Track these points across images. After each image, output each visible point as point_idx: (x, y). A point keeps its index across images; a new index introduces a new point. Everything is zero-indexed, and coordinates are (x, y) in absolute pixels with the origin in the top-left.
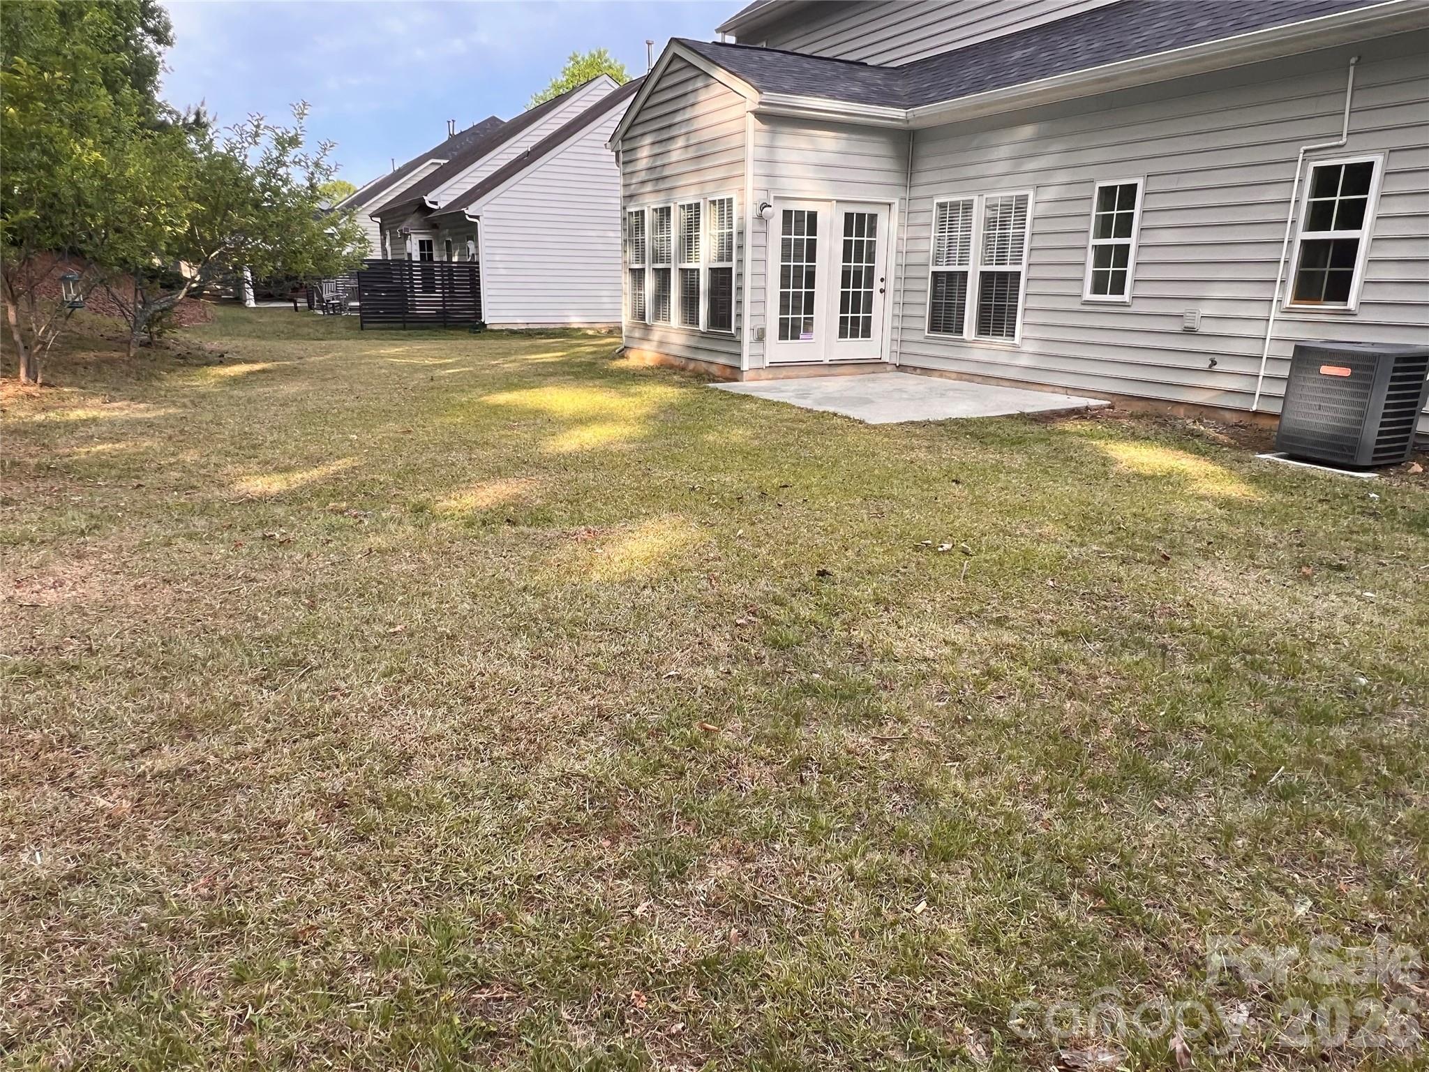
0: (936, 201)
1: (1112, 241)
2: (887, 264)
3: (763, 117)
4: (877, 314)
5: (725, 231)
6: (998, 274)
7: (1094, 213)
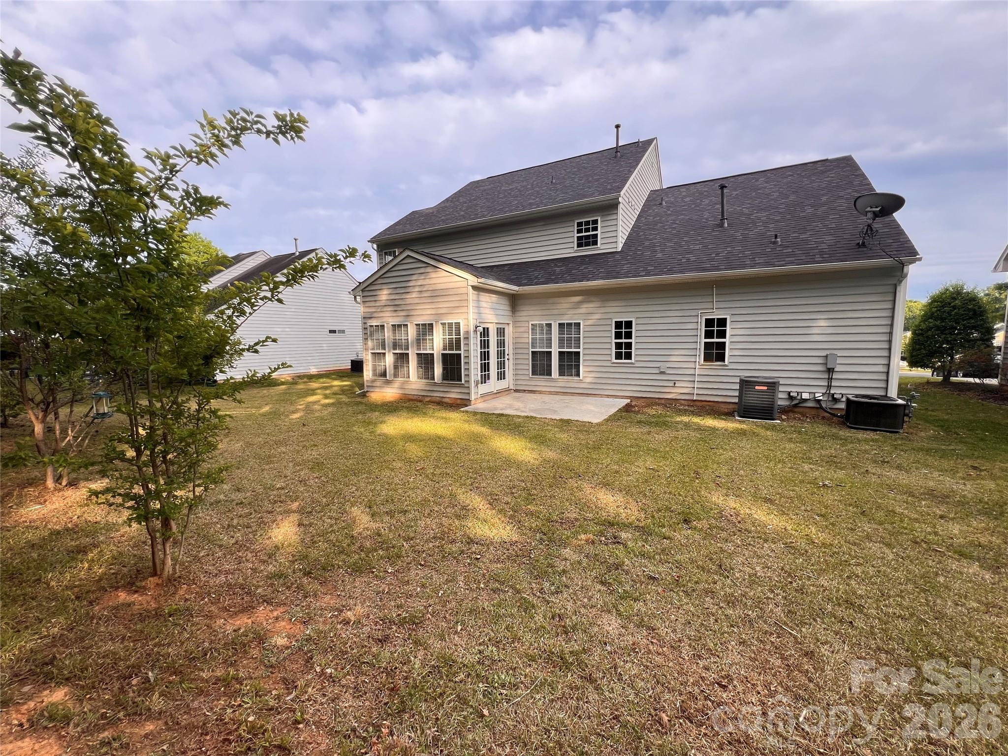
0: (531, 323)
1: (623, 340)
2: (509, 349)
3: (475, 288)
4: (506, 369)
5: (454, 337)
6: (567, 352)
7: (614, 330)
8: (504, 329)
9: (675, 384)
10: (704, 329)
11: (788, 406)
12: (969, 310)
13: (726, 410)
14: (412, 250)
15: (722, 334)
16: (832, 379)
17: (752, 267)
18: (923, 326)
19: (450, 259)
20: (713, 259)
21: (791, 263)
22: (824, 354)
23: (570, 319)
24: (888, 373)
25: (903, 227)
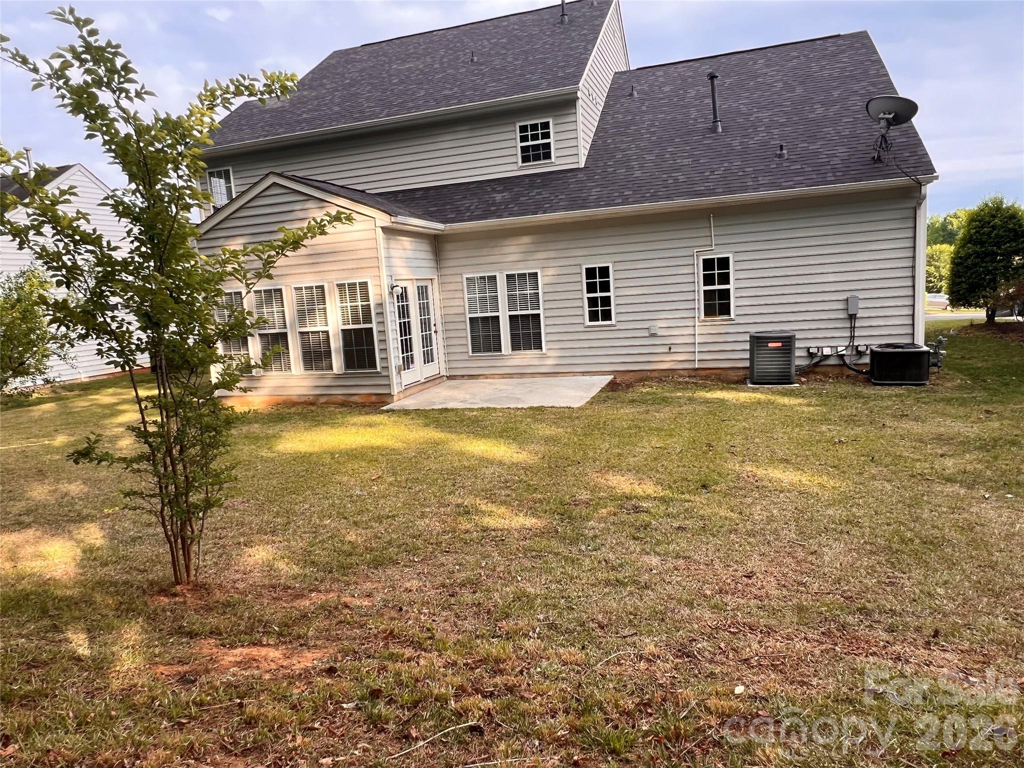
0: (465, 276)
1: (599, 294)
2: (436, 316)
3: (385, 229)
4: (434, 347)
5: (360, 304)
6: (522, 316)
7: (585, 281)
8: (426, 287)
9: (670, 349)
10: (702, 273)
11: (808, 366)
12: (1010, 230)
13: (736, 378)
14: (280, 175)
15: (725, 279)
16: (854, 327)
17: (756, 189)
18: (962, 254)
19: (342, 187)
20: (707, 180)
21: (800, 184)
22: (845, 297)
23: (522, 269)
24: (913, 315)
25: (921, 136)
